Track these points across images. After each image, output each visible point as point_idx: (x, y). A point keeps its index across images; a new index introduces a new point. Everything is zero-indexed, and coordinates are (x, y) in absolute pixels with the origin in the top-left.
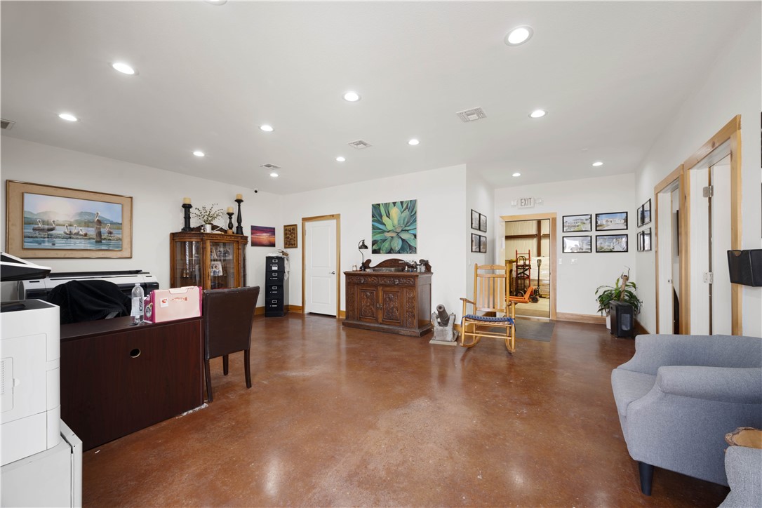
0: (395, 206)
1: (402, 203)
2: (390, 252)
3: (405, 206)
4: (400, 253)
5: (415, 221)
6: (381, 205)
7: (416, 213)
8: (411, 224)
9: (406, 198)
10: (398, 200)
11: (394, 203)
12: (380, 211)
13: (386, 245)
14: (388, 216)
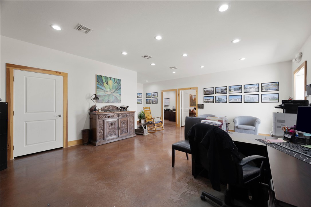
0: (111, 79)
1: (114, 79)
2: (108, 102)
3: (116, 81)
4: (113, 102)
5: (120, 88)
6: (103, 77)
7: (120, 85)
8: (118, 90)
9: (117, 77)
10: (113, 77)
11: (110, 78)
12: (102, 80)
13: (106, 98)
14: (107, 83)
